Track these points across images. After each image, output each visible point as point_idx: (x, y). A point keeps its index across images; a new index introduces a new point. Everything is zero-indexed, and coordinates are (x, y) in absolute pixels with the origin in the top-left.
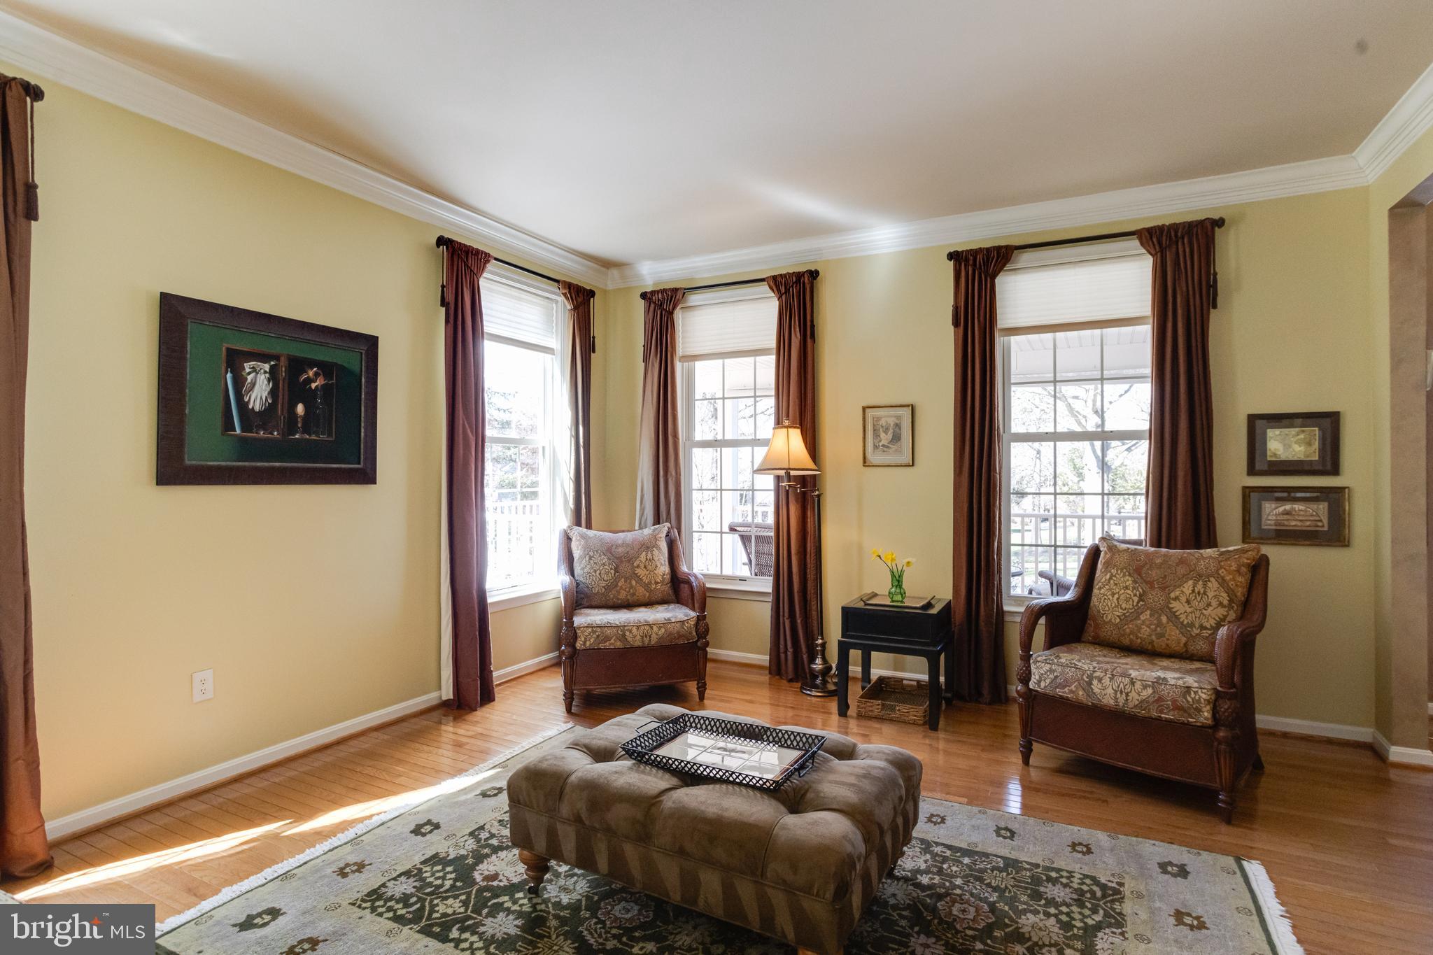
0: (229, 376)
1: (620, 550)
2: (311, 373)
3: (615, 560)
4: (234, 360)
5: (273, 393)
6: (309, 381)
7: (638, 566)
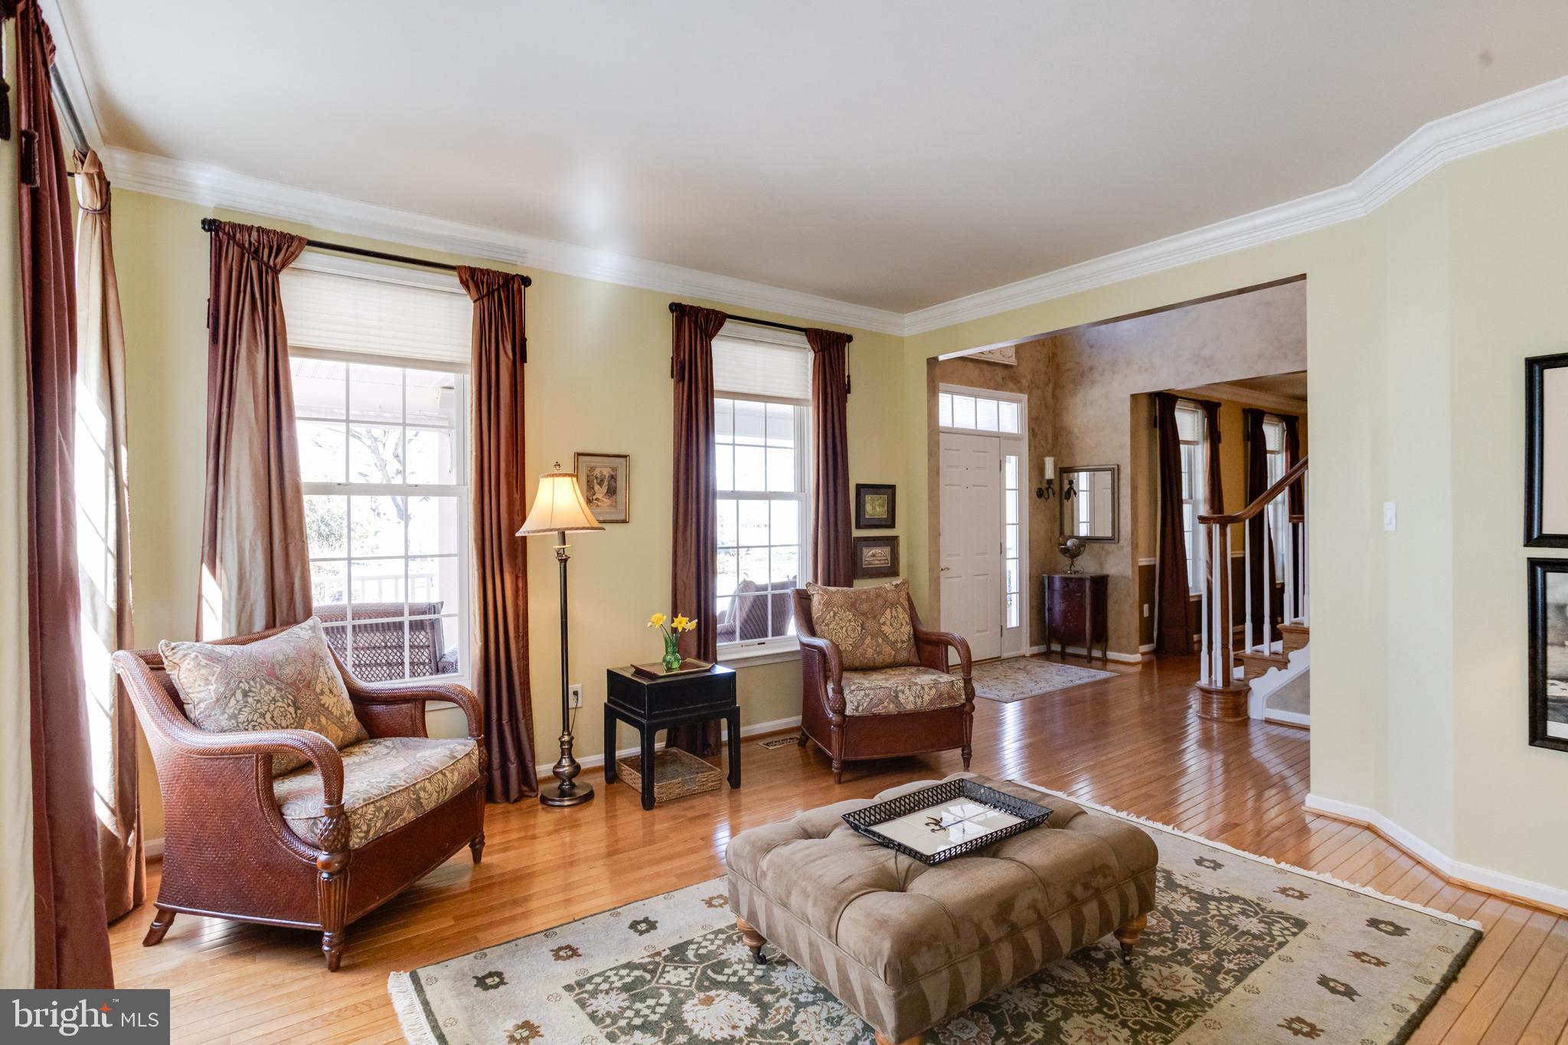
1: (288, 670)
3: (290, 690)
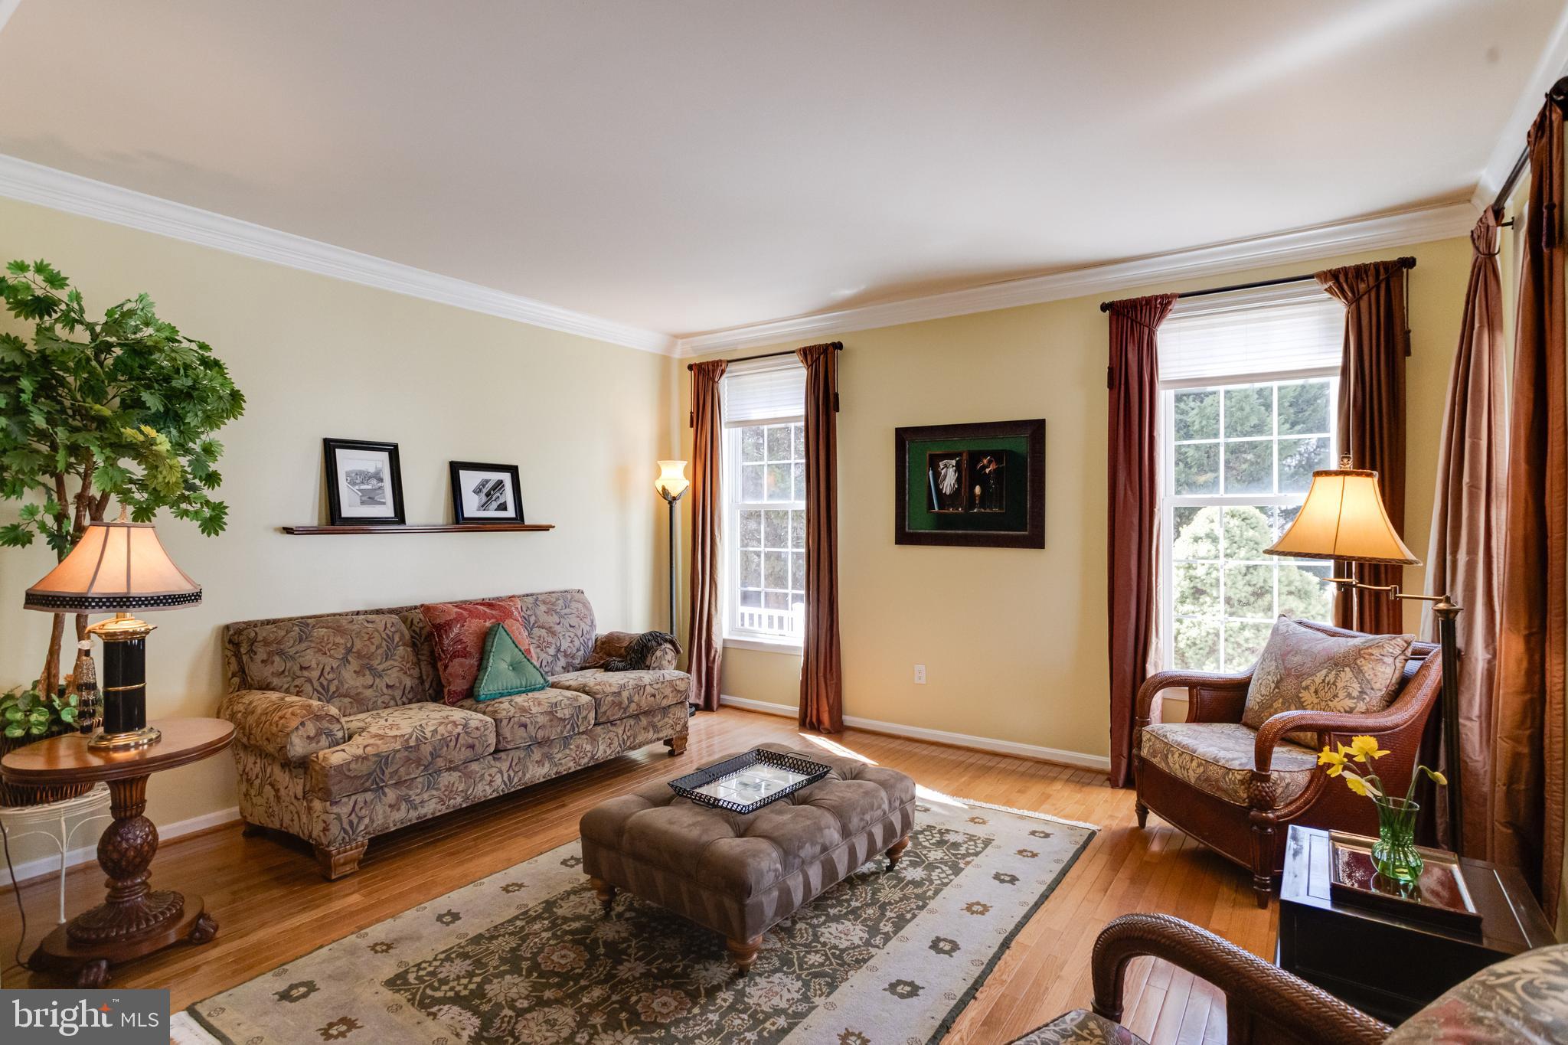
0: (931, 472)
2: (985, 461)
4: (934, 462)
5: (959, 480)
6: (984, 467)
7: (1307, 688)
